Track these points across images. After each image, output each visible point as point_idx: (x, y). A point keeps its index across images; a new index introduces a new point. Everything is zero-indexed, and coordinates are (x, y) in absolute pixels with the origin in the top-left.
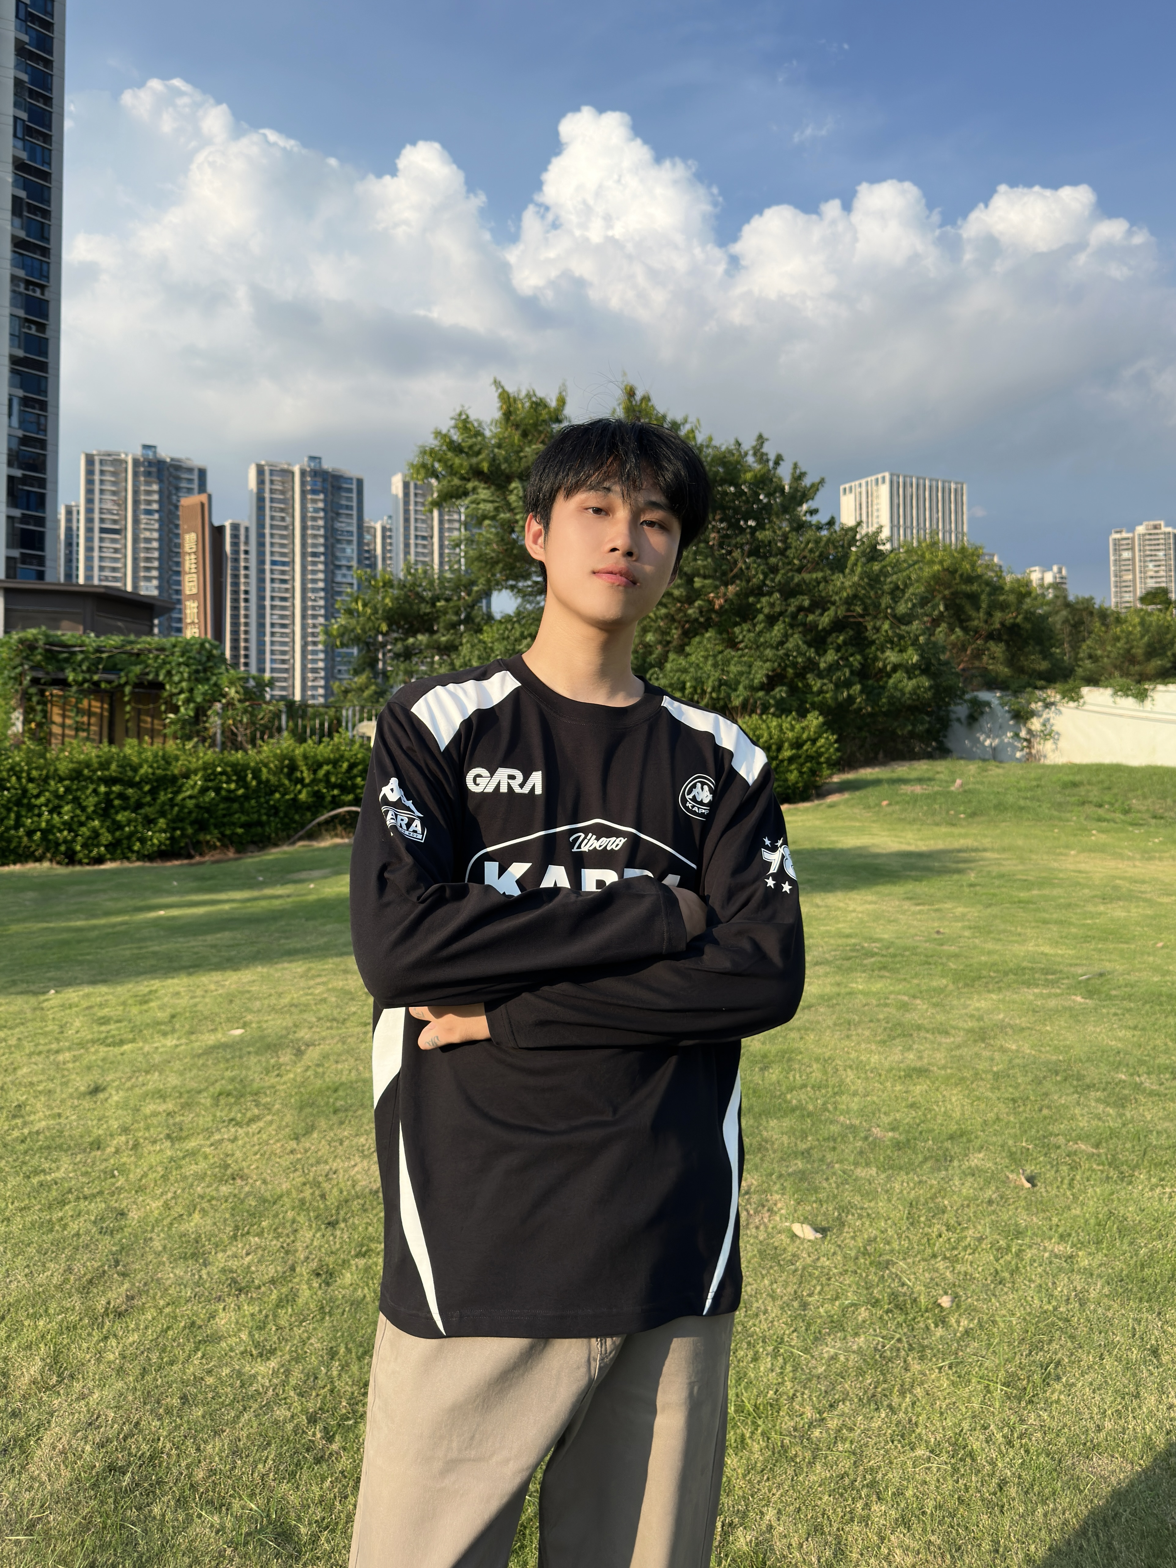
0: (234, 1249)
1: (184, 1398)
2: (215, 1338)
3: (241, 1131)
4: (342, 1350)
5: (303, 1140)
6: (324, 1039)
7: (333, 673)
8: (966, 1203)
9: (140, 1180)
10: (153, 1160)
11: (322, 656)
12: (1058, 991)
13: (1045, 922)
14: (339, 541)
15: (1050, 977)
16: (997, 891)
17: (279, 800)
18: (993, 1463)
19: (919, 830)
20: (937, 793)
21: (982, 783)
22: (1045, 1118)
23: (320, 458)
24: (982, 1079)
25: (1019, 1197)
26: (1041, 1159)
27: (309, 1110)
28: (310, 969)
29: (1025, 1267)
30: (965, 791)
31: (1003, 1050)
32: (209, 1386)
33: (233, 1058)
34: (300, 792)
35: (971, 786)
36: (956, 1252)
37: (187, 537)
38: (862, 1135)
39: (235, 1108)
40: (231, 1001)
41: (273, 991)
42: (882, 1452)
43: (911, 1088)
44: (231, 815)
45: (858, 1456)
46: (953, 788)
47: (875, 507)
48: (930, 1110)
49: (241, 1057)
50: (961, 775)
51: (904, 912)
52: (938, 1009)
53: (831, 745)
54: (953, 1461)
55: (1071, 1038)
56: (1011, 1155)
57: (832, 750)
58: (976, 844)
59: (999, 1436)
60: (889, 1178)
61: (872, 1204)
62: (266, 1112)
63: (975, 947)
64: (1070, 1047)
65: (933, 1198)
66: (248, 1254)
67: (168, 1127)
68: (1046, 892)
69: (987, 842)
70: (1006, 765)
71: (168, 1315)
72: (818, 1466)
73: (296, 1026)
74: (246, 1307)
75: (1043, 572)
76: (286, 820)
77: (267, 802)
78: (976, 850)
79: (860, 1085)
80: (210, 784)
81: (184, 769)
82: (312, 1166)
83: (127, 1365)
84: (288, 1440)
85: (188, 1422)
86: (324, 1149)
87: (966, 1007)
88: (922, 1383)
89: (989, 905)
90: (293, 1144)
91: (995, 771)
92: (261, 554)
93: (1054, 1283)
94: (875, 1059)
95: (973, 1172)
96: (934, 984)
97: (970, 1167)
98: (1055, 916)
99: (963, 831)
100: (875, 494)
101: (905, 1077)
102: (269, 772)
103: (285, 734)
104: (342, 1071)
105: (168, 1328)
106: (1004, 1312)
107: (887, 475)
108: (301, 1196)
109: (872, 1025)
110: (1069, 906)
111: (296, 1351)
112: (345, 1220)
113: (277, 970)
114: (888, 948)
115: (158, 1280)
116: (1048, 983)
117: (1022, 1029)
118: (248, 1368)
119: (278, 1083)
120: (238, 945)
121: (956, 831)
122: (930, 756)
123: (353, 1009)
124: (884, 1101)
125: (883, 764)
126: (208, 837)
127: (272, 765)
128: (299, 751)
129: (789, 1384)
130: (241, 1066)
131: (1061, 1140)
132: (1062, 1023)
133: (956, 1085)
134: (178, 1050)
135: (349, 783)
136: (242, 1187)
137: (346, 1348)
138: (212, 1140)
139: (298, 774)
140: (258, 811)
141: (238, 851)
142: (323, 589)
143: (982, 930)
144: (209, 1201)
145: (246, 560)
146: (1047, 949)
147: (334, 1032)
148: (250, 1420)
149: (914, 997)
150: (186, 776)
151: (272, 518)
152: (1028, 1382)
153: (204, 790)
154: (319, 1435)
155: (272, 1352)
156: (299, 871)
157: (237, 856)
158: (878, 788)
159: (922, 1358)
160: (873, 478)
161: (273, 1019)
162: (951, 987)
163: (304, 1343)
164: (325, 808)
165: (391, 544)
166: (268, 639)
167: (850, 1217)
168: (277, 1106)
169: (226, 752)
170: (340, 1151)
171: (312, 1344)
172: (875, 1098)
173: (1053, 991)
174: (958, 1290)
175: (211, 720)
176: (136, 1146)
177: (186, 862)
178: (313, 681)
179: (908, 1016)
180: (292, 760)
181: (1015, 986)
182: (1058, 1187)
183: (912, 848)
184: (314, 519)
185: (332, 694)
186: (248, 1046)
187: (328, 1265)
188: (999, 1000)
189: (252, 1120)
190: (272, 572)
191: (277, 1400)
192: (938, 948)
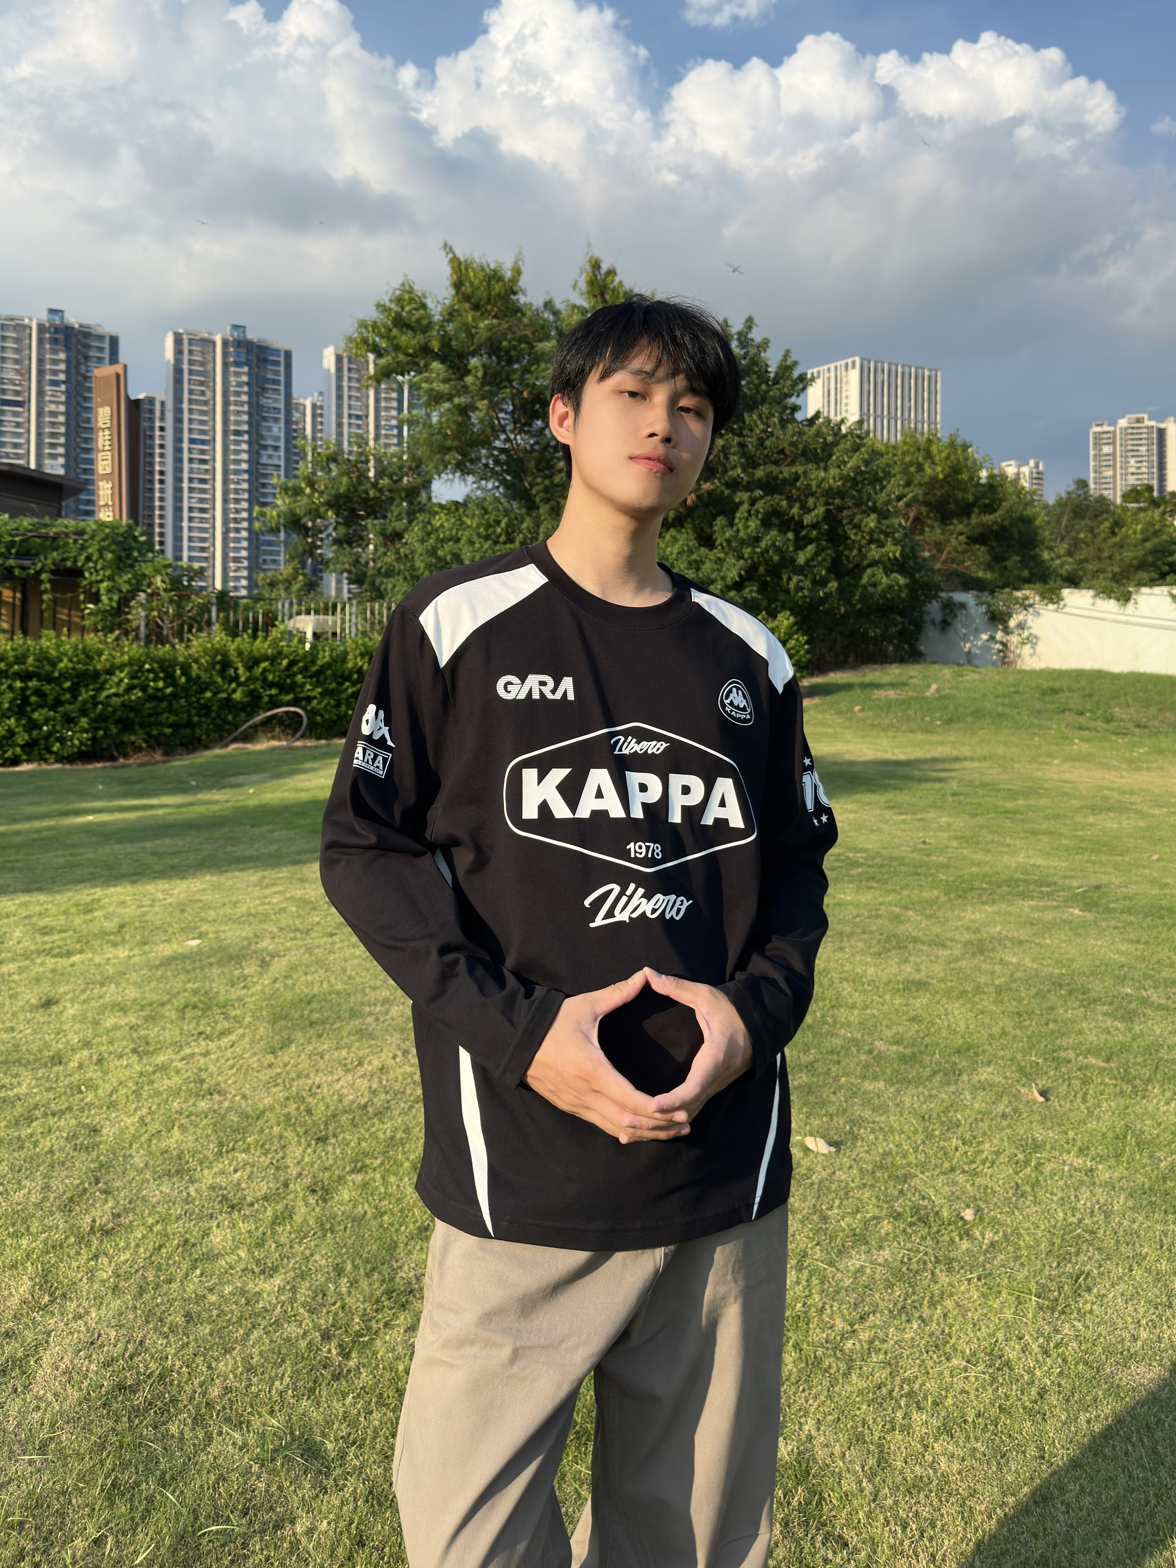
0: (221, 1166)
1: (188, 1317)
2: (211, 1257)
3: (212, 1045)
4: (349, 1267)
5: (280, 1053)
6: (288, 949)
7: (257, 563)
8: (980, 1116)
9: (111, 1095)
10: (123, 1074)
11: (245, 544)
12: (1055, 903)
13: (1034, 833)
14: (264, 419)
15: (1044, 889)
16: (981, 800)
17: (210, 699)
18: (1030, 1372)
19: (895, 737)
20: (911, 699)
21: (958, 688)
22: (1052, 1032)
23: (244, 327)
24: (985, 993)
25: (1032, 1111)
26: (1052, 1073)
27: (283, 1022)
28: (264, 877)
29: (1045, 1181)
30: (941, 697)
31: (1002, 962)
32: (211, 1304)
33: (193, 969)
34: (234, 691)
35: (947, 691)
36: (974, 1166)
37: (100, 410)
38: (866, 1048)
39: (203, 1022)
40: (183, 911)
41: (227, 900)
42: (918, 1361)
43: (911, 1001)
44: (158, 714)
45: (892, 1365)
46: (928, 694)
47: (844, 394)
48: (933, 1024)
49: (202, 968)
50: (935, 680)
51: (886, 822)
52: (933, 920)
53: (802, 646)
54: (991, 1371)
55: (1073, 951)
56: (1021, 1069)
57: (802, 652)
58: (955, 753)
59: (1035, 1347)
60: (898, 1091)
61: (883, 1118)
62: (237, 1025)
63: (964, 858)
64: (1072, 961)
65: (946, 1111)
66: (236, 1171)
67: (133, 1041)
68: (1032, 802)
69: (966, 751)
70: (983, 670)
71: (158, 1233)
72: (854, 1377)
73: (256, 936)
74: (241, 1225)
75: (1019, 466)
76: (218, 721)
77: (198, 701)
78: (956, 759)
79: (857, 998)
80: (136, 682)
81: (108, 665)
82: (293, 1080)
83: (122, 1284)
84: (303, 1357)
85: (196, 1340)
86: (304, 1064)
87: (960, 919)
88: (951, 1295)
89: (975, 815)
90: (270, 1058)
91: (971, 676)
92: (178, 431)
93: (1076, 1196)
94: (871, 971)
95: (983, 1086)
96: (925, 895)
97: (979, 1082)
98: (1044, 827)
99: (940, 738)
100: (844, 380)
101: (904, 990)
102: (199, 668)
103: (216, 627)
104: (312, 983)
105: (161, 1247)
106: (1027, 1225)
107: (857, 360)
108: (286, 1111)
109: (865, 936)
110: (1057, 817)
111: (300, 1268)
112: (335, 1136)
113: (227, 879)
114: (873, 858)
115: (144, 1197)
116: (1043, 896)
117: (1021, 942)
118: (251, 1285)
119: (246, 995)
120: (180, 852)
121: (934, 738)
122: (902, 660)
123: (317, 919)
124: (884, 1014)
125: (854, 667)
126: (133, 738)
127: (203, 661)
128: (232, 647)
129: (817, 1297)
130: (205, 978)
131: (1071, 1054)
132: (1063, 936)
133: (958, 998)
134: (132, 961)
135: (289, 681)
136: (221, 1103)
137: (353, 1265)
138: (182, 1054)
139: (232, 672)
140: (188, 711)
141: (166, 754)
142: (246, 471)
143: (968, 840)
144: (188, 1117)
145: (162, 437)
146: (1039, 861)
147: (300, 943)
148: (261, 1337)
149: (906, 908)
150: (110, 672)
151: (191, 392)
152: (1060, 1294)
153: (130, 688)
154: (334, 1352)
155: (275, 1269)
156: (235, 775)
157: (164, 758)
158: (849, 693)
159: (950, 1270)
160: (843, 362)
161: (231, 929)
162: (943, 899)
163: (307, 1259)
164: (262, 708)
165: (322, 423)
166: (185, 524)
167: (862, 1131)
168: (248, 1019)
169: (152, 646)
170: (321, 1064)
171: (315, 1261)
172: (875, 1011)
173: (1049, 903)
174: (981, 1203)
175: (134, 612)
176: (100, 1061)
177: (108, 764)
178: (235, 571)
179: (902, 927)
180: (225, 655)
181: (1010, 898)
182: (1071, 1101)
183: (889, 756)
184: (238, 394)
185: (257, 586)
186: (208, 957)
187: (322, 1181)
188: (995, 913)
189: (222, 1034)
190: (190, 451)
191: (287, 1317)
192: (925, 858)
